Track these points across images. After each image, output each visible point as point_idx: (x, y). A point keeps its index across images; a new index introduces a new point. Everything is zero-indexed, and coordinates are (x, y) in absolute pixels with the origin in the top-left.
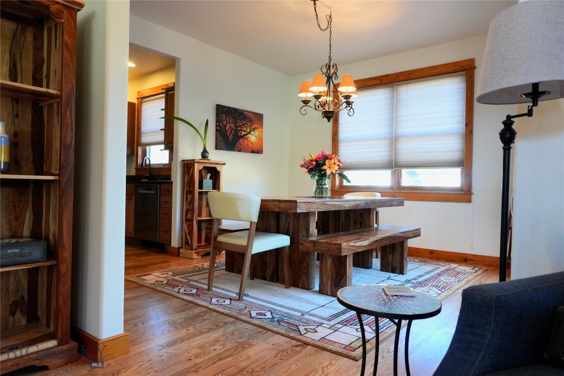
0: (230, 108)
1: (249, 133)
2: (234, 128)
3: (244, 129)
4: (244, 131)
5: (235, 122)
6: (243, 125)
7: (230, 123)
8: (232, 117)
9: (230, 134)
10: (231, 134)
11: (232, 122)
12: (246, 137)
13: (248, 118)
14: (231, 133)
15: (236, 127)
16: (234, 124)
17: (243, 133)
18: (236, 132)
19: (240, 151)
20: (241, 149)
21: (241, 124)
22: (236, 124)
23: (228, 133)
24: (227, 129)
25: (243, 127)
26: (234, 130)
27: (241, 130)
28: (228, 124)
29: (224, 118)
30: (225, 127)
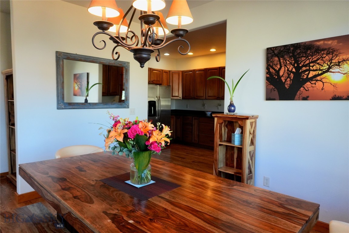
0: (285, 46)
1: (327, 71)
2: (294, 70)
3: (314, 68)
4: (316, 70)
5: (296, 61)
6: (312, 62)
7: (285, 66)
8: (290, 57)
9: (286, 80)
10: (289, 79)
11: (291, 63)
12: (318, 78)
13: (323, 50)
14: (289, 77)
15: (298, 68)
16: (294, 65)
17: (312, 74)
18: (298, 74)
19: (305, 99)
20: (308, 97)
21: (307, 62)
22: (298, 64)
23: (283, 79)
24: (281, 73)
25: (311, 65)
26: (293, 73)
27: (309, 70)
28: (283, 68)
29: (275, 63)
30: (278, 72)
